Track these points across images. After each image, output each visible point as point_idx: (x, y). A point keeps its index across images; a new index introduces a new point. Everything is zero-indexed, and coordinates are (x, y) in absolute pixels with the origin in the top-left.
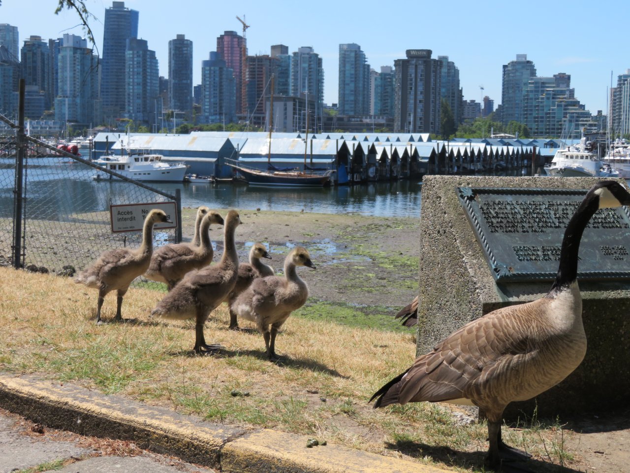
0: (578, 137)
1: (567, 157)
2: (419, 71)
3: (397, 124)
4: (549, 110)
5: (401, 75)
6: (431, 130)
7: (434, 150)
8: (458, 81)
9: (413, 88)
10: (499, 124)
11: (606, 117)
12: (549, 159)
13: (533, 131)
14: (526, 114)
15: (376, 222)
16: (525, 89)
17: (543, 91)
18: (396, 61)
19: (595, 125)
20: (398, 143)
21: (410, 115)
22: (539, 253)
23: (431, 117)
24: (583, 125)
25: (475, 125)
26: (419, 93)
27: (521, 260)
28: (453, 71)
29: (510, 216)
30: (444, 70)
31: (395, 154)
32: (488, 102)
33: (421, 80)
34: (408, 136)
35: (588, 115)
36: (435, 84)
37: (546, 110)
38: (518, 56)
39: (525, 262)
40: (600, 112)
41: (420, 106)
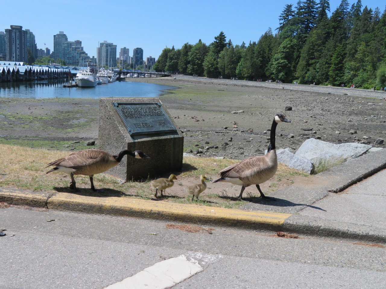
0: (86, 66)
1: (83, 74)
2: (17, 35)
3: (8, 57)
4: (74, 55)
5: (8, 36)
6: (23, 60)
7: (26, 69)
8: (35, 41)
9: (14, 42)
10: (53, 59)
11: (96, 59)
12: (75, 75)
13: (67, 63)
14: (64, 56)
15: (4, 100)
16: (63, 46)
17: (71, 47)
18: (5, 30)
19: (92, 62)
20: (9, 66)
21: (13, 54)
22: (141, 125)
23: (23, 55)
24: (87, 61)
25: (42, 59)
26: (17, 44)
27: (136, 128)
28: (32, 36)
29: (131, 113)
30: (28, 35)
31: (9, 70)
32: (48, 50)
33: (18, 39)
34: (14, 63)
35: (89, 58)
36: (25, 41)
37: (72, 55)
38: (60, 32)
39: (138, 128)
40: (93, 57)
41: (18, 50)
